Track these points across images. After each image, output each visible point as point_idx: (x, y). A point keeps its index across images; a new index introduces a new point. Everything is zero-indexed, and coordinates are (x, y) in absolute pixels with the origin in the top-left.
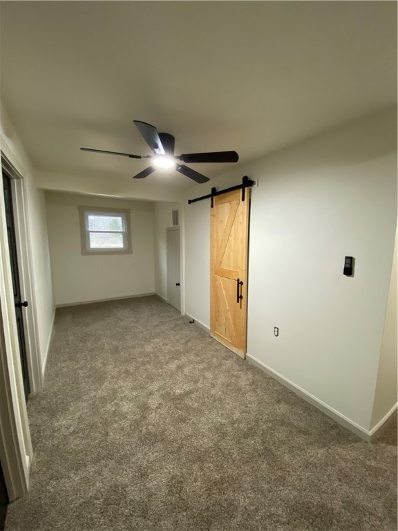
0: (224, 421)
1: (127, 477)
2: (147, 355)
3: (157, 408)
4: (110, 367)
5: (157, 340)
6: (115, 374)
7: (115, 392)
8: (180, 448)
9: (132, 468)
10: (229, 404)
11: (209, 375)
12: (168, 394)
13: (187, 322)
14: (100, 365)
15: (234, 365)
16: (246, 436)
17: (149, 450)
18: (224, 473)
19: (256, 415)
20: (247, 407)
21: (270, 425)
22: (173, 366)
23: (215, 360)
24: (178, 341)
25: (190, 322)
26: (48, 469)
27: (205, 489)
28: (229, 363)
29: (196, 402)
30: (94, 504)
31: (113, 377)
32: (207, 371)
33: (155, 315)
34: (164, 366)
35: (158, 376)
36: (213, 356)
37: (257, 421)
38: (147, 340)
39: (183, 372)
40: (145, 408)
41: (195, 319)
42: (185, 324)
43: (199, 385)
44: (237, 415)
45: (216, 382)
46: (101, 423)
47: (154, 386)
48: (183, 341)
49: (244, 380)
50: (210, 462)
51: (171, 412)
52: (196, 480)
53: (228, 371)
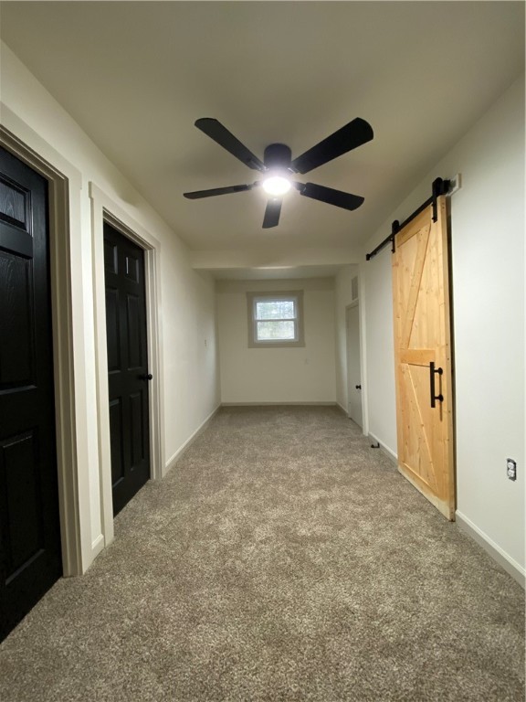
0: (357, 607)
1: (174, 611)
2: (288, 473)
3: (261, 542)
4: (236, 475)
5: (309, 458)
6: (237, 484)
7: (225, 503)
8: (262, 610)
9: (188, 602)
10: (379, 582)
11: (366, 526)
12: (286, 529)
13: (369, 444)
14: (228, 470)
15: (424, 523)
16: (386, 651)
17: (220, 592)
18: (308, 690)
19: (429, 625)
20: (415, 601)
21: (453, 656)
22: (314, 496)
23: (389, 506)
24: (340, 466)
25: (373, 446)
26: (114, 559)
27: (261, 694)
28: (414, 518)
29: (322, 555)
30: (123, 622)
31: (232, 487)
32: (367, 518)
33: (324, 428)
34: (301, 493)
35: (286, 502)
36: (388, 500)
37: (425, 637)
38: (295, 455)
39: (324, 508)
40: (246, 535)
41: (381, 442)
42: (363, 447)
43: (342, 534)
44: (387, 607)
45: (373, 540)
46: (189, 532)
47: (275, 513)
48: (347, 469)
49: (433, 555)
50: (295, 659)
51: (276, 554)
52: (256, 672)
53: (408, 530)
